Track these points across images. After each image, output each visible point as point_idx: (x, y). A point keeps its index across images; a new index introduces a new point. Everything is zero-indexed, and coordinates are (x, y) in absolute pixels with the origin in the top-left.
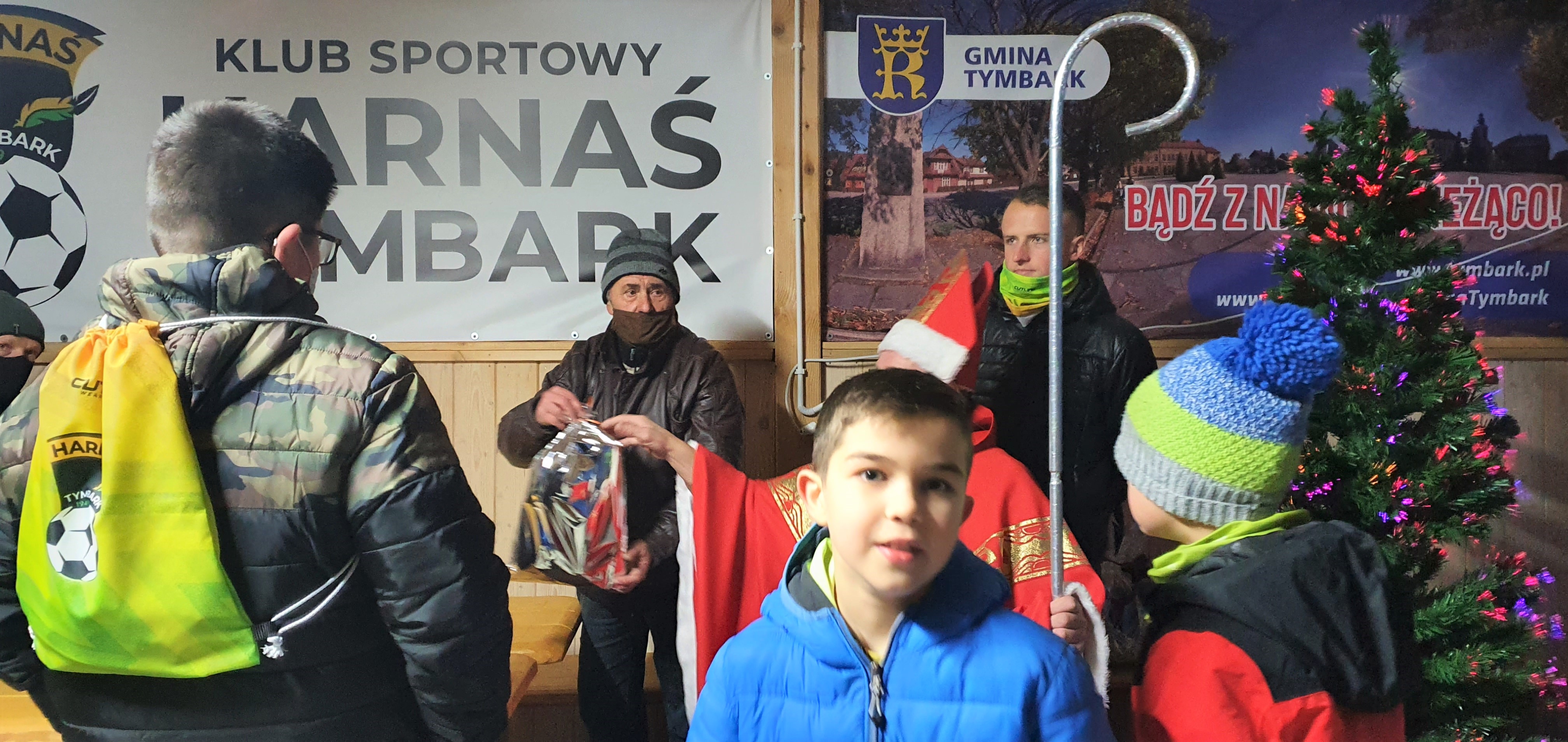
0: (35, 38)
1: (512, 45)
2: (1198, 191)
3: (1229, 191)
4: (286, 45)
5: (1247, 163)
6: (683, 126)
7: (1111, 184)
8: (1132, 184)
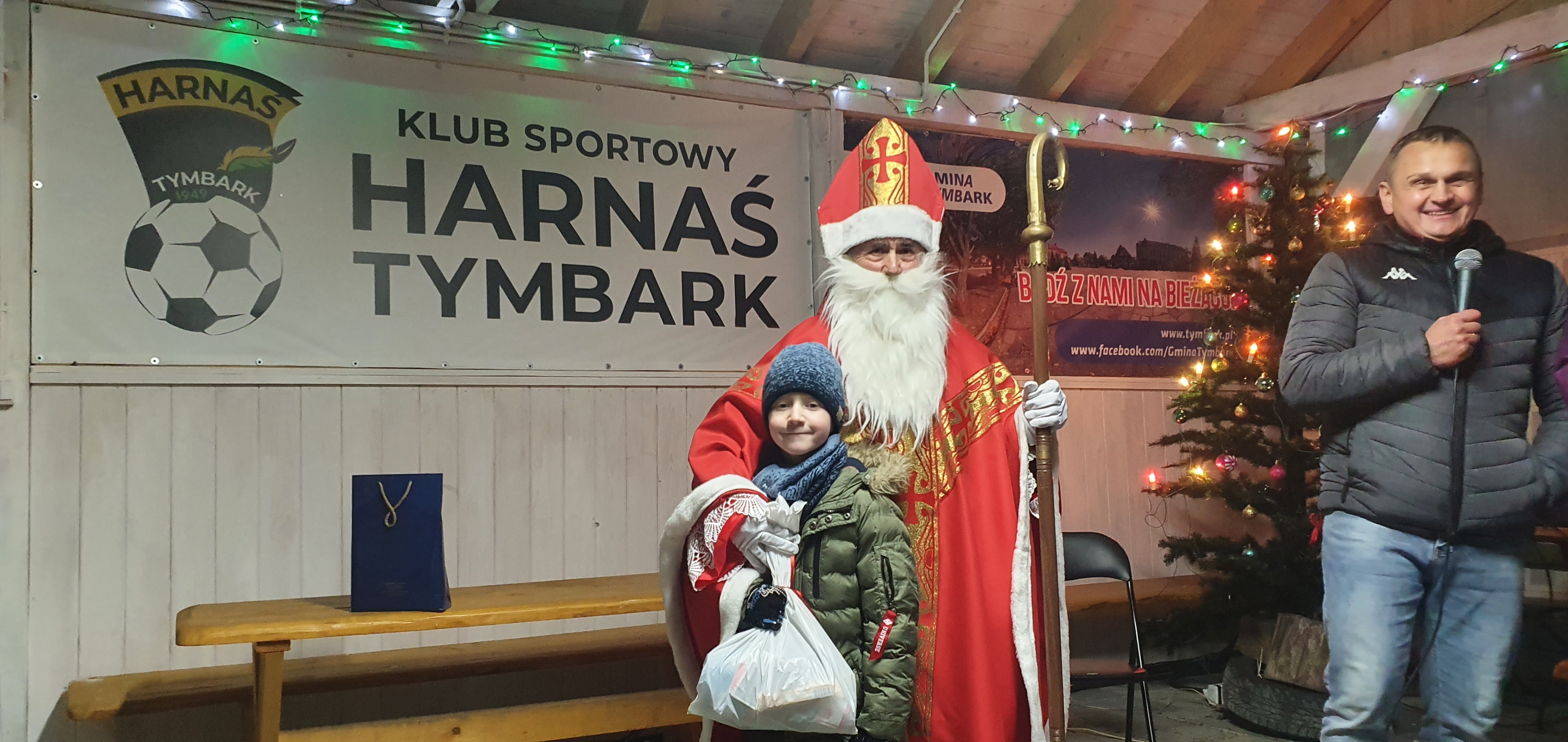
0: (240, 93)
1: (633, 139)
2: (1058, 277)
3: (1075, 278)
4: (457, 119)
5: (1083, 262)
6: (752, 210)
7: (1010, 271)
8: (1021, 270)
